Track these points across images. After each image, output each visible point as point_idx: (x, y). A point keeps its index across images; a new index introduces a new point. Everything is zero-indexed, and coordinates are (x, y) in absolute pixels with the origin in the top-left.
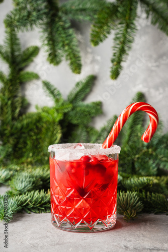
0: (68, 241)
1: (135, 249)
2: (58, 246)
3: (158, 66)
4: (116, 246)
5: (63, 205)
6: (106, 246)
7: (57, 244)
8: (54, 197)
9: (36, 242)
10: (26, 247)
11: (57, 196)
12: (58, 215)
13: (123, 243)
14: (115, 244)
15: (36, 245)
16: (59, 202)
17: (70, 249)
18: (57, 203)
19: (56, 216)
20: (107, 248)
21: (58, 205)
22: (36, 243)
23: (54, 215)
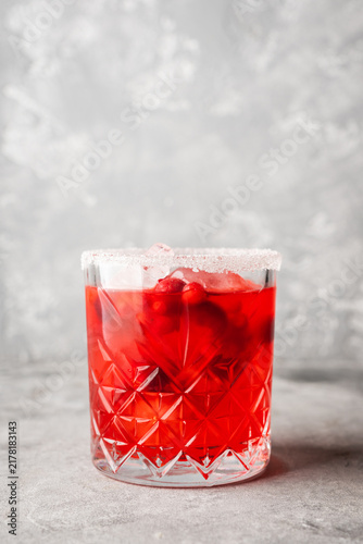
0: (147, 511)
1: (339, 529)
2: (119, 527)
3: (345, 66)
4: (283, 522)
5: (125, 414)
6: (257, 525)
7: (116, 522)
8: (100, 391)
9: (54, 515)
10: (28, 531)
11: (110, 389)
12: (111, 441)
13: (301, 515)
14: (281, 516)
15: (58, 526)
16: (116, 406)
17: (157, 535)
18: (109, 409)
19: (106, 443)
20: (260, 530)
21: (112, 415)
22: (57, 521)
23: (101, 442)
